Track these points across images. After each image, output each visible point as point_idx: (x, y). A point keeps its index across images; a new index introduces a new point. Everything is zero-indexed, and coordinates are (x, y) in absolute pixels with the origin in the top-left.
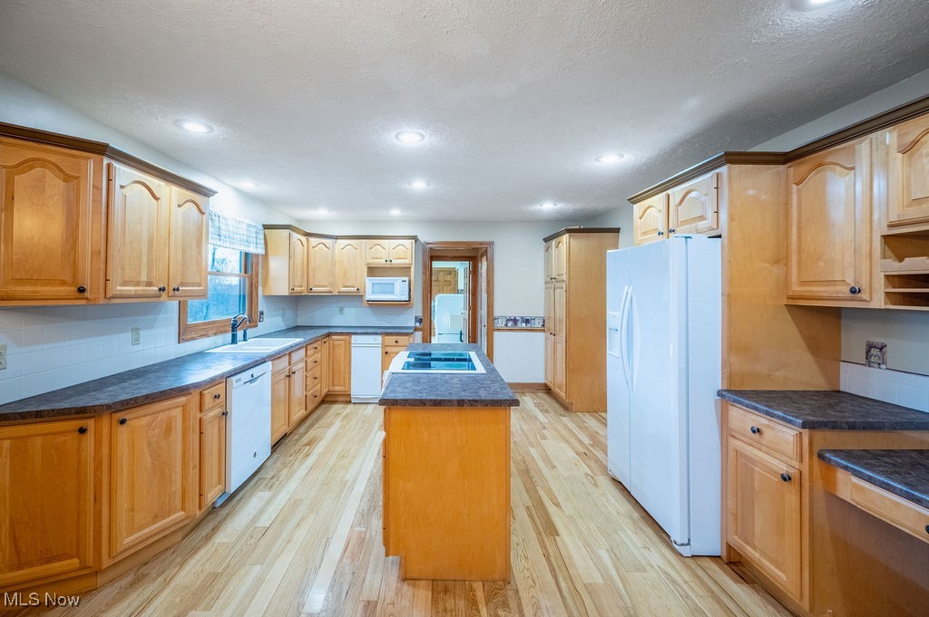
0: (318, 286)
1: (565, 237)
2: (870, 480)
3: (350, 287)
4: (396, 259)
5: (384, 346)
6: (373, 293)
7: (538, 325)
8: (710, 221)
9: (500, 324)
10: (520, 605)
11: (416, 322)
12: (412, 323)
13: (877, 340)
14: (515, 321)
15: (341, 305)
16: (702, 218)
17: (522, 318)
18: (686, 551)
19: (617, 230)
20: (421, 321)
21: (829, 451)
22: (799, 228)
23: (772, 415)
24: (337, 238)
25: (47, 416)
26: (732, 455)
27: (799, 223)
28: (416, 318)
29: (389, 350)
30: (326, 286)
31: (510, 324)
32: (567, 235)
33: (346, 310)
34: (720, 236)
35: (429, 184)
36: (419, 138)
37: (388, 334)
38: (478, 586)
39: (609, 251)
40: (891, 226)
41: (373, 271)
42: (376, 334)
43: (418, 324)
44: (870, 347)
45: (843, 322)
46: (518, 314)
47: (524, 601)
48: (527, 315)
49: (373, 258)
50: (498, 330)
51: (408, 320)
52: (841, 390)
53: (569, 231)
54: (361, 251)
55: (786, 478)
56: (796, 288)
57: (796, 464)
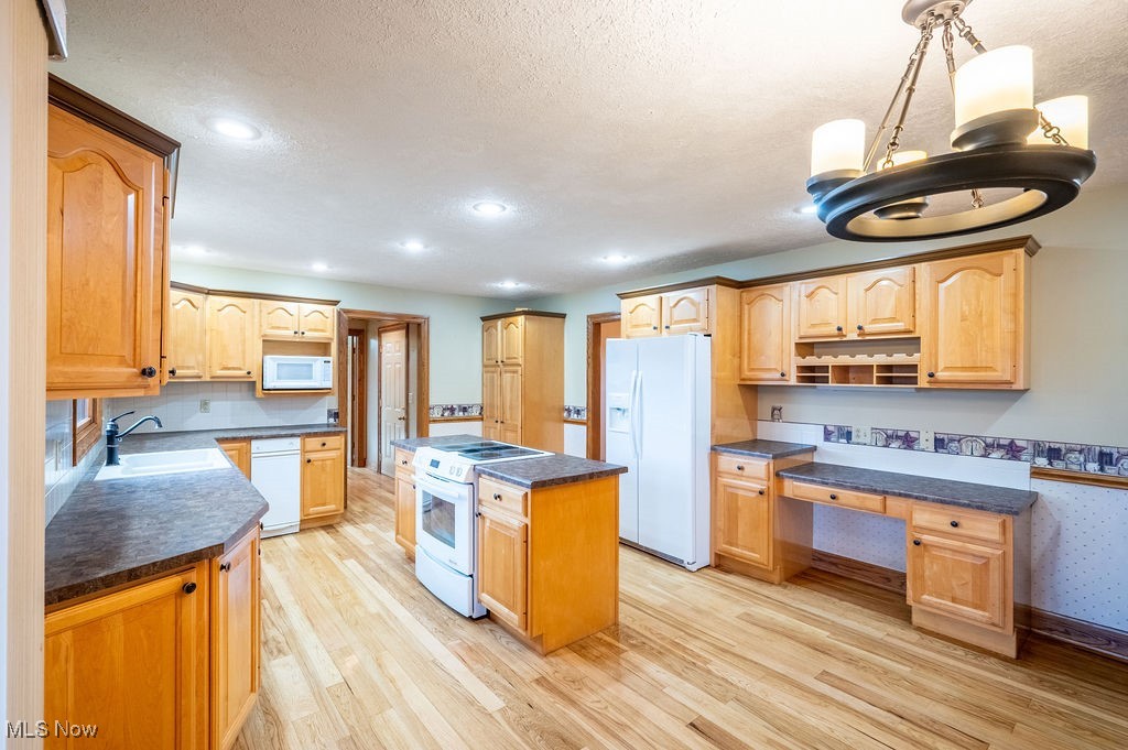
0: (183, 368)
1: (521, 319)
2: (804, 480)
3: (234, 369)
4: (310, 330)
5: (304, 451)
6: (279, 378)
7: (475, 412)
8: (702, 324)
9: (436, 414)
10: (638, 633)
11: (329, 416)
12: (323, 419)
13: (778, 405)
14: (452, 410)
15: (203, 396)
16: (695, 320)
17: (460, 406)
18: (694, 568)
19: (563, 316)
20: (336, 415)
21: (782, 471)
22: (749, 334)
23: (753, 455)
24: (209, 292)
25: (147, 575)
26: (721, 489)
27: (749, 330)
28: (329, 411)
29: (312, 456)
30: (193, 368)
31: (446, 414)
32: (523, 317)
33: (213, 405)
34: (710, 335)
35: (426, 247)
36: (498, 209)
37: (309, 435)
38: (600, 635)
39: (608, 340)
40: (801, 338)
41: (272, 345)
42: (292, 436)
43: (332, 420)
44: (774, 409)
45: (759, 395)
46: (455, 402)
47: (637, 629)
48: (465, 402)
49: (273, 328)
50: (434, 421)
51: (319, 415)
52: (759, 438)
53: (524, 313)
54: (253, 317)
55: (761, 493)
56: (747, 374)
57: (765, 483)
